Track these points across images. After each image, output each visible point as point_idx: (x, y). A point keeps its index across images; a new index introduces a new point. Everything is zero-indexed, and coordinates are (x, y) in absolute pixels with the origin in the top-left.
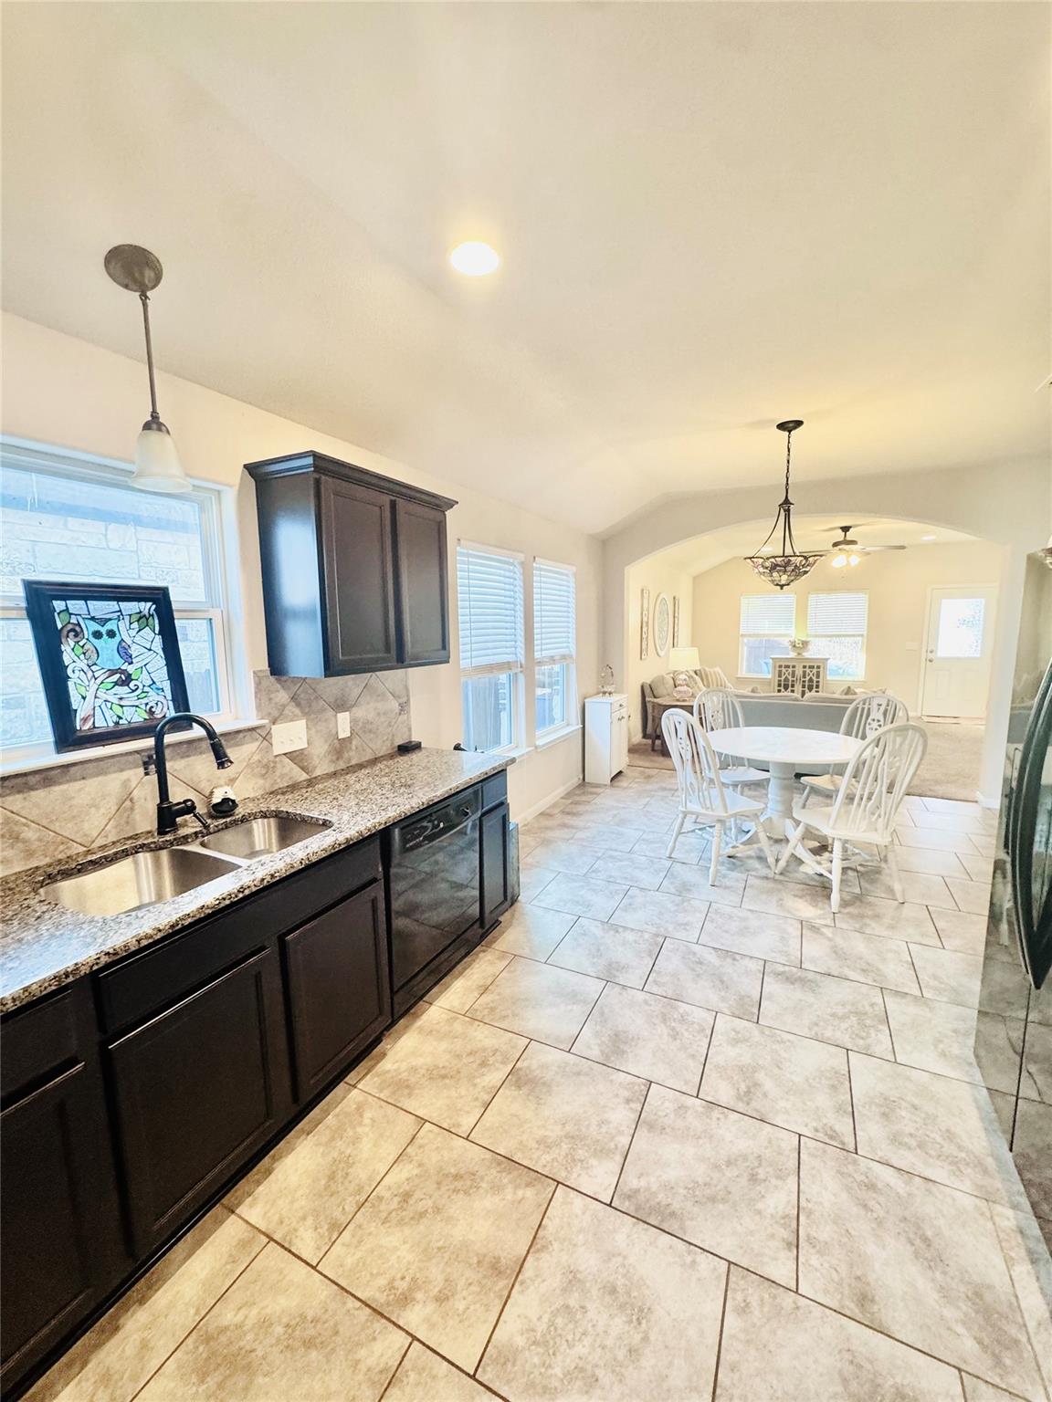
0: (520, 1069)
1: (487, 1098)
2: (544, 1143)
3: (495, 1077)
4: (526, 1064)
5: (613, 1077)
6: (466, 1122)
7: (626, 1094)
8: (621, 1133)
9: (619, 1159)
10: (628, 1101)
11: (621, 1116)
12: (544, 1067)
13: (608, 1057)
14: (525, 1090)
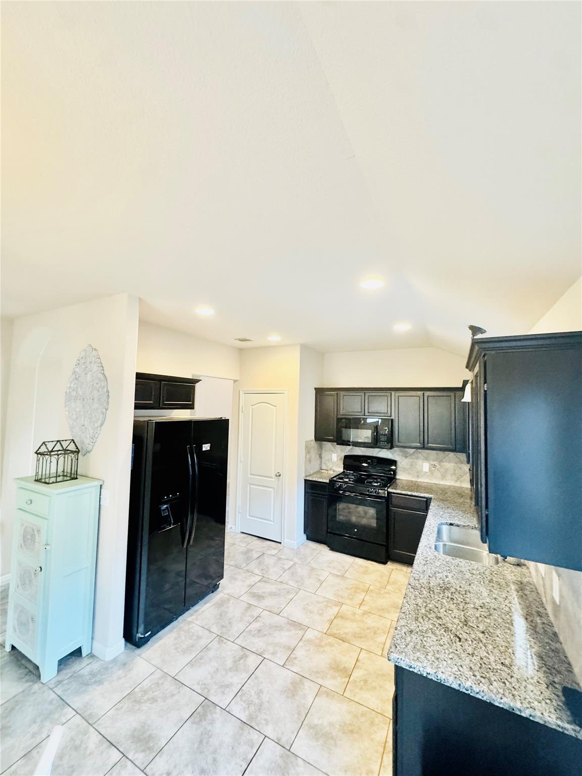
0: (346, 677)
1: (358, 663)
2: (331, 645)
3: (357, 674)
4: (344, 680)
5: (300, 669)
6: (363, 655)
7: (296, 661)
8: (301, 647)
9: (304, 639)
10: (295, 658)
11: (300, 653)
12: (334, 678)
13: (300, 681)
14: (342, 667)
